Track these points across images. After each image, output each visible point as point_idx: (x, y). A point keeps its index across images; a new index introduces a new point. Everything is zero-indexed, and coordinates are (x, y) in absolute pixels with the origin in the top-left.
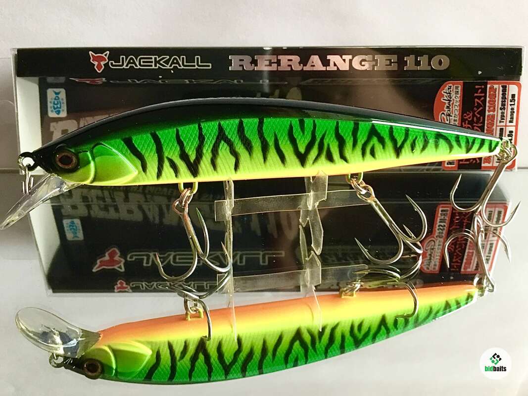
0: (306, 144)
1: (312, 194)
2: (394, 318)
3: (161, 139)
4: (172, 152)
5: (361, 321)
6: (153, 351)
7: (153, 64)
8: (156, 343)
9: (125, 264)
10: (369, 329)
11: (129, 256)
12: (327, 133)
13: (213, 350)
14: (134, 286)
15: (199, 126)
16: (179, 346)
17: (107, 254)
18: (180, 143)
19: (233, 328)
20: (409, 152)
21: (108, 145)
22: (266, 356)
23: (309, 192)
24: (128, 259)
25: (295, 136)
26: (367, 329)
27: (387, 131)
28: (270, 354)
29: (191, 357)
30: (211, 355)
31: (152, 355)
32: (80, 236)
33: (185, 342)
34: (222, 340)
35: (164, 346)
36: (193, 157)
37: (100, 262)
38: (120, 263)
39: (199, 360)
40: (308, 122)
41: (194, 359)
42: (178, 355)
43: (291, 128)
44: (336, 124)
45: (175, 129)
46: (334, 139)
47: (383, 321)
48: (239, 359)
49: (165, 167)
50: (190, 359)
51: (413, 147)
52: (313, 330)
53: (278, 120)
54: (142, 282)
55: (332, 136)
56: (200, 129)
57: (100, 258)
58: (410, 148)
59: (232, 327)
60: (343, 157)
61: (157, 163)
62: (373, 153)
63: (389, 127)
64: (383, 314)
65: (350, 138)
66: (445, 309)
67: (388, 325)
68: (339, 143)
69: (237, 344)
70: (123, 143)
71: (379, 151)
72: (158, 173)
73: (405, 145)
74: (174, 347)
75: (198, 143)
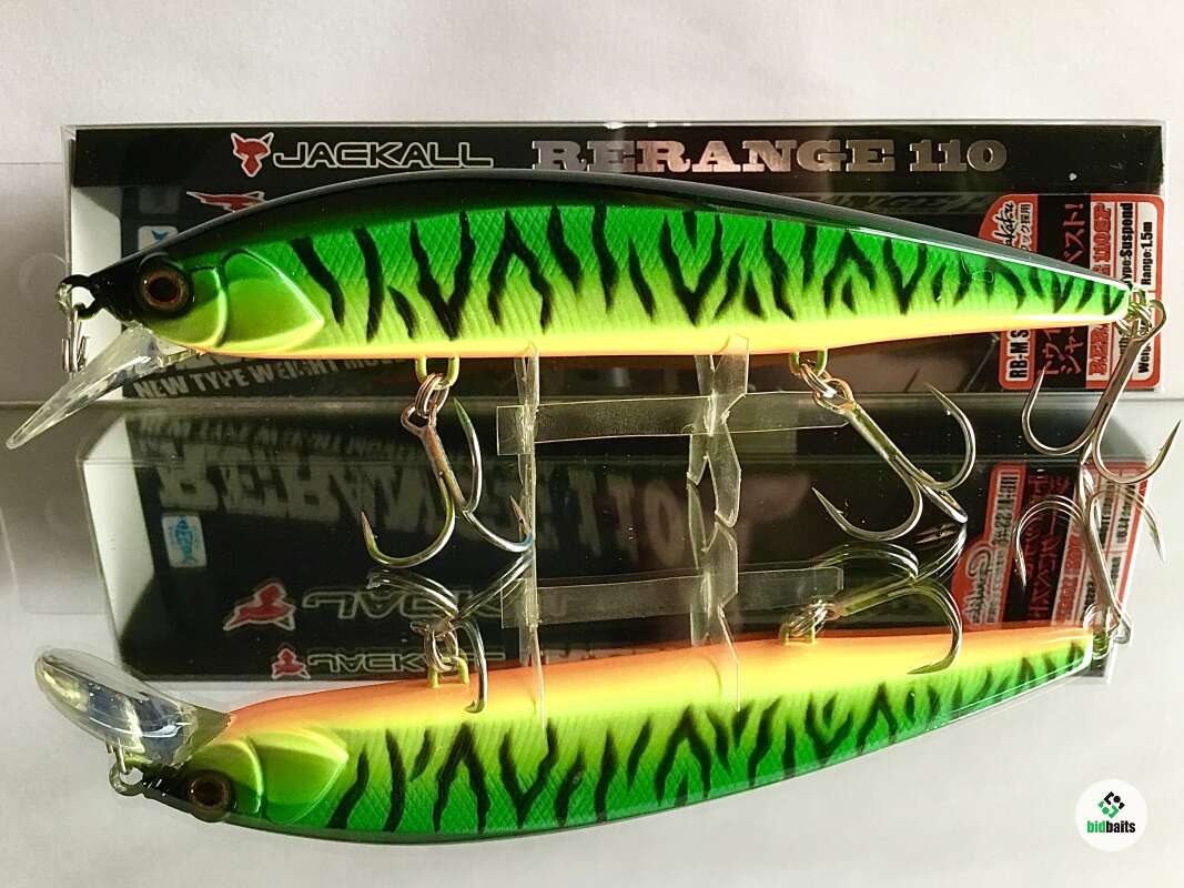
0: (700, 271)
1: (714, 396)
2: (906, 694)
3: (377, 245)
4: (400, 277)
5: (830, 697)
6: (349, 752)
7: (368, 160)
8: (358, 734)
9: (296, 615)
10: (850, 717)
11: (305, 600)
12: (747, 245)
13: (490, 755)
14: (316, 663)
15: (463, 216)
16: (410, 742)
17: (257, 596)
18: (420, 256)
19: (538, 705)
20: (929, 302)
21: (259, 253)
22: (613, 775)
23: (710, 393)
24: (305, 605)
25: (675, 251)
26: (845, 719)
27: (879, 250)
28: (622, 770)
29: (439, 771)
30: (486, 768)
31: (348, 763)
32: (200, 556)
33: (427, 735)
34: (510, 731)
35: (376, 743)
36: (447, 290)
37: (242, 611)
38: (286, 613)
39: (458, 780)
40: (704, 219)
41: (446, 776)
42: (408, 764)
43: (666, 230)
44: (765, 225)
45: (409, 223)
46: (761, 262)
47: (881, 699)
48: (550, 781)
49: (384, 311)
50: (437, 776)
51: (937, 291)
52: (720, 714)
53: (638, 211)
54: (334, 654)
55: (756, 253)
56: (465, 224)
57: (241, 604)
58: (930, 293)
59: (534, 703)
60: (782, 305)
61: (367, 301)
62: (848, 299)
63: (883, 239)
64: (881, 682)
65: (798, 260)
66: (1021, 679)
67: (893, 710)
68: (773, 270)
69: (546, 742)
70: (291, 249)
71: (863, 295)
72: (368, 326)
73: (920, 284)
74: (401, 744)
75: (460, 255)
